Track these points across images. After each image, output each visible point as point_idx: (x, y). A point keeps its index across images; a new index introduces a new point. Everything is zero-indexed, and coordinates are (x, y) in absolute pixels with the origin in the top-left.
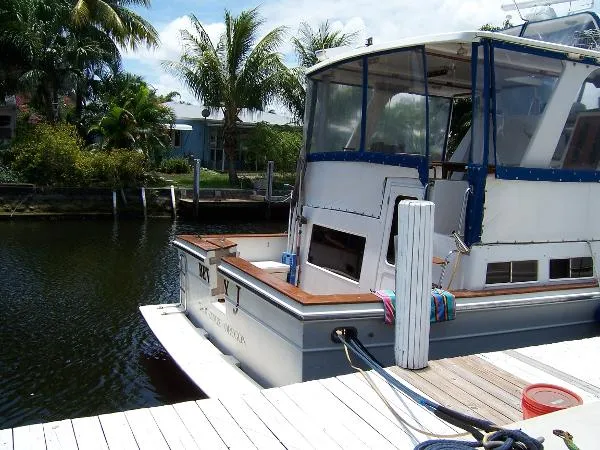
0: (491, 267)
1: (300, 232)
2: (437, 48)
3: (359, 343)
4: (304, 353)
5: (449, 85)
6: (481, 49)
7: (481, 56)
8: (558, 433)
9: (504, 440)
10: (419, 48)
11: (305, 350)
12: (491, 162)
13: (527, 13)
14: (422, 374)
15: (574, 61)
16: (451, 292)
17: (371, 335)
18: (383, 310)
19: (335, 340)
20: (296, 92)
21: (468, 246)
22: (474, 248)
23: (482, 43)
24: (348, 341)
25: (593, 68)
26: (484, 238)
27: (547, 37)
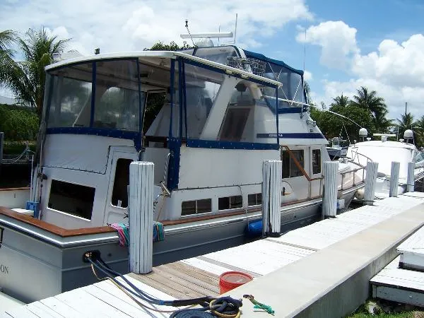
0: (184, 204)
1: (42, 186)
2: (146, 60)
3: (101, 261)
4: (63, 272)
5: (147, 83)
6: (176, 63)
7: (176, 68)
8: (246, 296)
9: (221, 303)
10: (134, 60)
11: (64, 270)
12: (184, 136)
13: (197, 41)
14: (150, 276)
15: (230, 75)
16: (161, 222)
17: (110, 255)
18: (117, 237)
19: (85, 260)
20: (22, 80)
21: (171, 191)
22: (174, 192)
23: (177, 60)
24: (94, 261)
25: (239, 80)
26: (180, 185)
27: (209, 57)
